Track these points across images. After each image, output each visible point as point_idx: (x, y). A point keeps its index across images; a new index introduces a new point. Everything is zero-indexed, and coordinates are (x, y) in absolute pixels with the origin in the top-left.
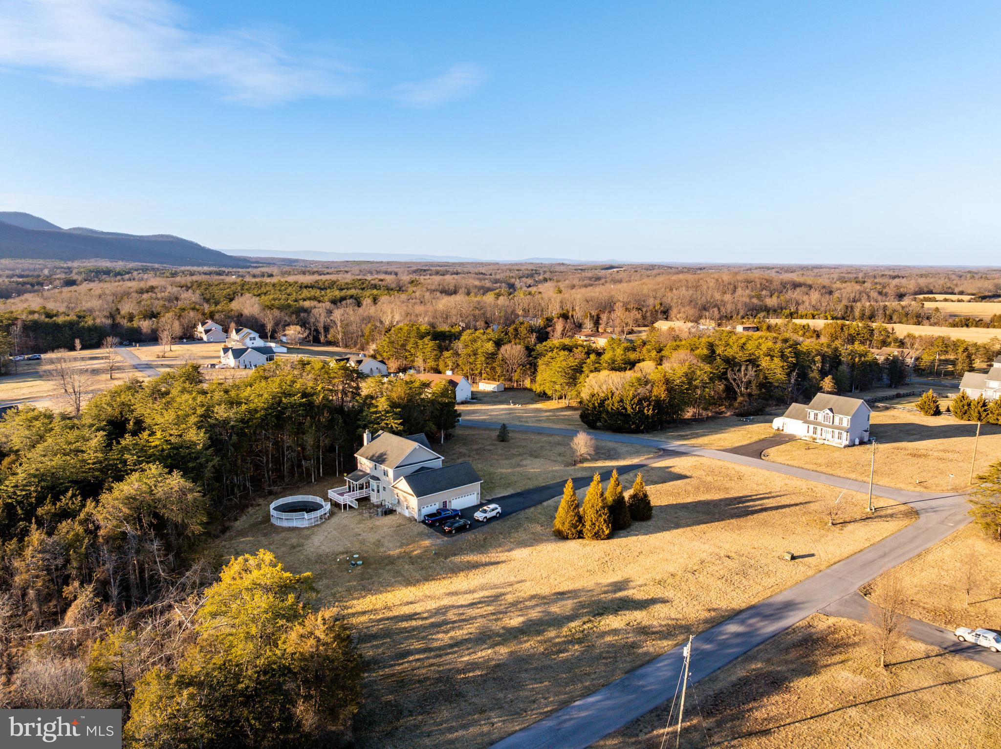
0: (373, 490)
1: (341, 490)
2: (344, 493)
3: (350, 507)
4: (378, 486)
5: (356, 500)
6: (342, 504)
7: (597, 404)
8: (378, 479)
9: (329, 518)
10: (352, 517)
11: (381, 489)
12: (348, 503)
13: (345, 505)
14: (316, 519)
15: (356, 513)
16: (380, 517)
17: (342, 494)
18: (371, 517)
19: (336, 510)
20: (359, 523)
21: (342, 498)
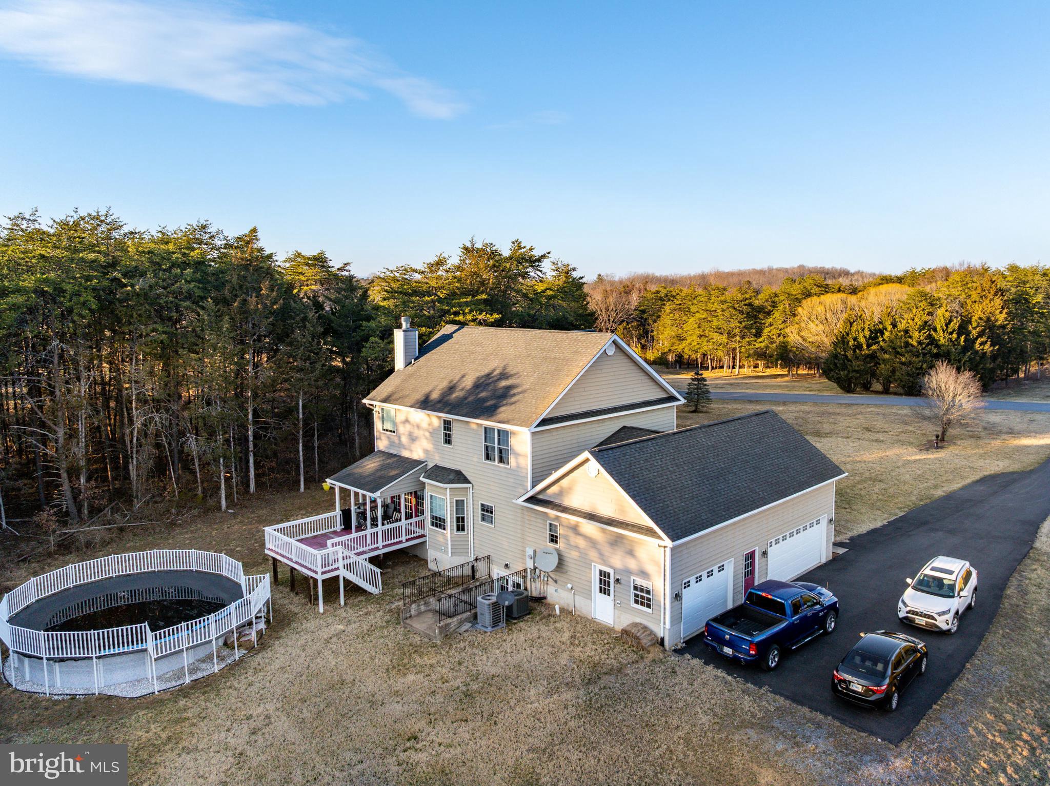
0: (439, 522)
1: (316, 525)
2: (326, 536)
3: (353, 590)
4: (460, 505)
5: (372, 560)
6: (320, 578)
7: (862, 340)
8: (459, 477)
9: (263, 642)
10: (362, 637)
11: (472, 514)
12: (343, 573)
13: (331, 585)
14: (202, 653)
15: (377, 617)
16: (486, 634)
17: (318, 542)
18: (448, 635)
19: (294, 603)
20: (400, 667)
21: (318, 553)
